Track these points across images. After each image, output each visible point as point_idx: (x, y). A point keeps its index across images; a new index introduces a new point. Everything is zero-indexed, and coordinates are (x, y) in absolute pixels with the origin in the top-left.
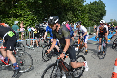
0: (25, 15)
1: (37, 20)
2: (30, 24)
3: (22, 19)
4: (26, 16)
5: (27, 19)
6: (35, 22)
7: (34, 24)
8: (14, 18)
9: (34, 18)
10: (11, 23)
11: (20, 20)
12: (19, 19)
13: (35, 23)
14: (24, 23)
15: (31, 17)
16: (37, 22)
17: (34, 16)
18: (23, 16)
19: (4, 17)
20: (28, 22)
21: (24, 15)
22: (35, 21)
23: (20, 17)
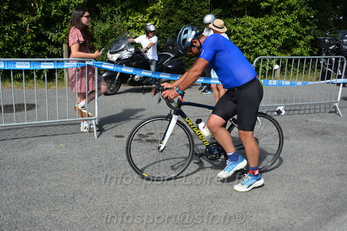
0: (281, 9)
1: (315, 23)
2: (294, 34)
3: (272, 19)
4: (284, 10)
5: (288, 19)
6: (308, 28)
7: (304, 35)
8: (250, 18)
9: (309, 18)
10: (240, 32)
11: (267, 24)
12: (262, 19)
13: (308, 32)
14: (278, 32)
15: (298, 14)
16: (316, 29)
17: (308, 10)
18: (277, 11)
19: (222, 16)
20: (287, 30)
21: (279, 6)
22: (309, 25)
23: (267, 15)
